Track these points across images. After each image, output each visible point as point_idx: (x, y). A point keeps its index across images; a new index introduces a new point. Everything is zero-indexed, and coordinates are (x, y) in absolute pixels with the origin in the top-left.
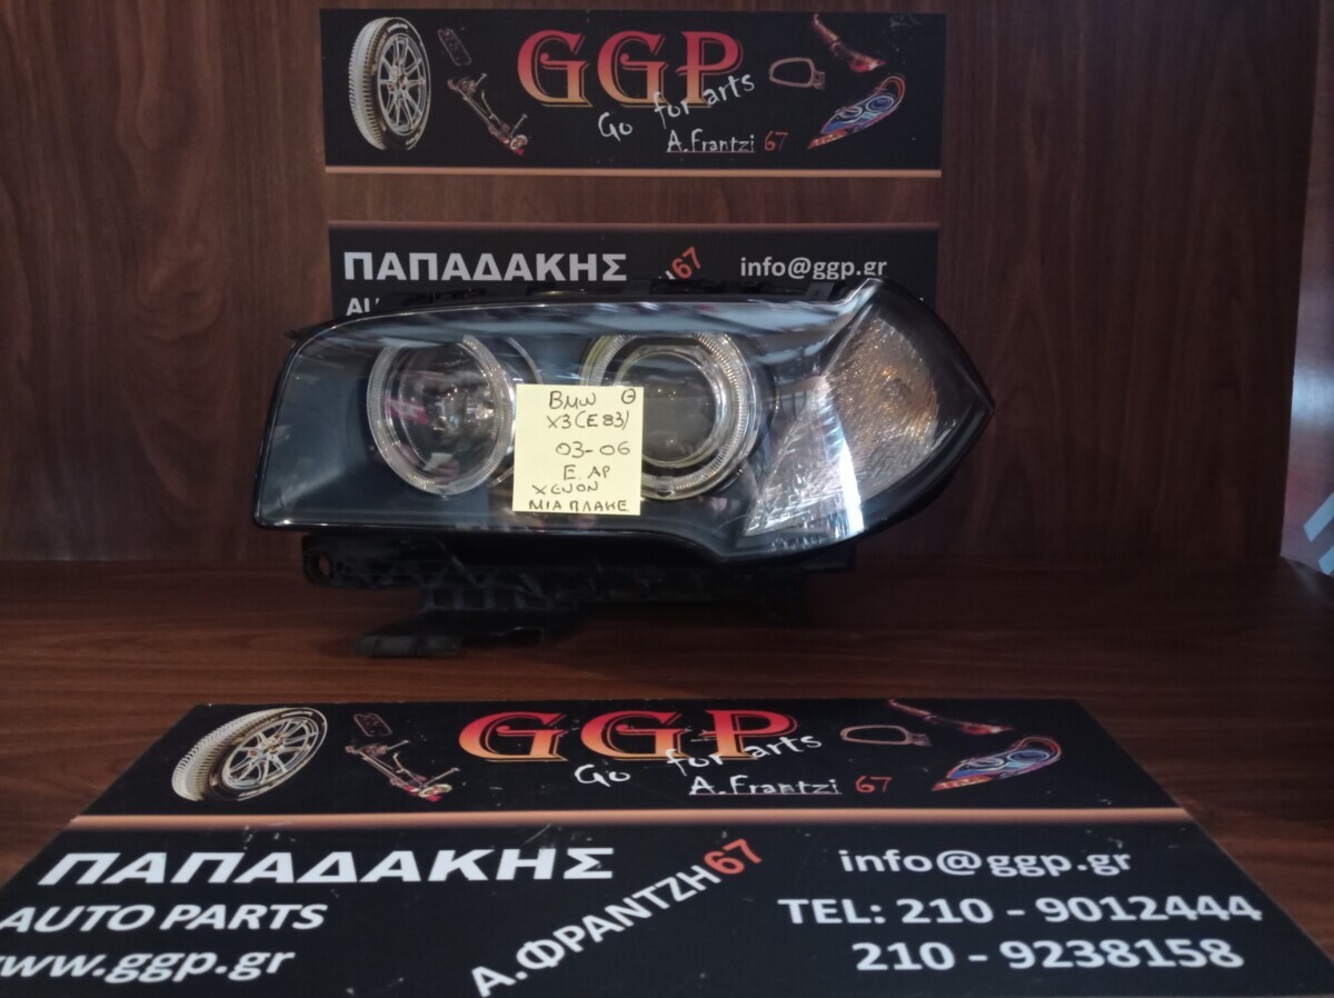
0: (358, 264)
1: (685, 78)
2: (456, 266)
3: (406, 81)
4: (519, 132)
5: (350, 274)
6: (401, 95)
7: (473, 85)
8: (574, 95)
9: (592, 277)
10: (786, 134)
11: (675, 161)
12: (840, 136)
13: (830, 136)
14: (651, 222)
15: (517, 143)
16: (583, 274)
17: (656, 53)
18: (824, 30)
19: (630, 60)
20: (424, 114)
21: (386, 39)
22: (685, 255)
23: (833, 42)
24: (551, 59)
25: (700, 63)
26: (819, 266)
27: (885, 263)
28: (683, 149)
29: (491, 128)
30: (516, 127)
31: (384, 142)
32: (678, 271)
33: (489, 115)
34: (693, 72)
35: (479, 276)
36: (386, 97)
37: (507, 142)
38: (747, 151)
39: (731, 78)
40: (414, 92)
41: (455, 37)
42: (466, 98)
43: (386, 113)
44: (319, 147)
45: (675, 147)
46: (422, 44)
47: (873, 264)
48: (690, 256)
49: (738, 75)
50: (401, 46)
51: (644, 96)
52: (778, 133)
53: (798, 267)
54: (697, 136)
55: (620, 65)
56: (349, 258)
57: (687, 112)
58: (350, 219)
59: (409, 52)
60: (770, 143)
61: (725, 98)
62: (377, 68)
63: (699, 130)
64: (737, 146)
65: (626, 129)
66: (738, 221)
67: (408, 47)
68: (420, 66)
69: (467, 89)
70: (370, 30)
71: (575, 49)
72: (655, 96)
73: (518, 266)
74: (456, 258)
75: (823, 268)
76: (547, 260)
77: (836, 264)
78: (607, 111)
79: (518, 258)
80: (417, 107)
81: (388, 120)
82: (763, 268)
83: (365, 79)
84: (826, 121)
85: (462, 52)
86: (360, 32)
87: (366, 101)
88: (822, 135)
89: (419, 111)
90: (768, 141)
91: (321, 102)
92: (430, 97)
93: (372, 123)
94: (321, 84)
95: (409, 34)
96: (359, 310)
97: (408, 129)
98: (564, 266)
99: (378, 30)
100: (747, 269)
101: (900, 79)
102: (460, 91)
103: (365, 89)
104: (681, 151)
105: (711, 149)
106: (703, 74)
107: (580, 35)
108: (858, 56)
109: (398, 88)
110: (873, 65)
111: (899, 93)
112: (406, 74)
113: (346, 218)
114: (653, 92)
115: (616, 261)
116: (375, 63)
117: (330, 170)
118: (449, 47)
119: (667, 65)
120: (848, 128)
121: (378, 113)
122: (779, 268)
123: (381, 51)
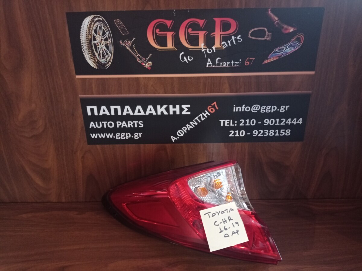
0: (92, 110)
1: (214, 38)
2: (128, 110)
3: (103, 41)
4: (149, 61)
5: (89, 114)
6: (102, 47)
7: (129, 42)
8: (170, 45)
9: (178, 113)
10: (254, 59)
11: (210, 70)
12: (275, 59)
13: (272, 58)
14: (200, 93)
15: (148, 65)
16: (175, 112)
17: (202, 28)
18: (272, 15)
19: (192, 31)
20: (112, 55)
21: (94, 25)
22: (212, 105)
23: (276, 21)
24: (160, 31)
25: (221, 31)
26: (263, 108)
27: (289, 106)
29: (138, 59)
30: (148, 59)
31: (97, 66)
32: (210, 110)
33: (137, 54)
34: (217, 34)
35: (136, 113)
36: (96, 48)
37: (144, 65)
38: (238, 66)
39: (233, 37)
40: (107, 46)
41: (121, 23)
42: (127, 48)
43: (97, 54)
44: (72, 68)
45: (209, 65)
46: (108, 26)
47: (284, 107)
48: (215, 104)
49: (236, 35)
50: (100, 27)
51: (198, 45)
52: (250, 59)
53: (255, 108)
54: (218, 60)
55: (188, 33)
56: (89, 108)
57: (215, 51)
58: (87, 94)
59: (103, 29)
61: (230, 45)
62: (91, 37)
63: (220, 58)
64: (234, 64)
65: (190, 58)
66: (233, 92)
67: (103, 28)
68: (108, 35)
69: (128, 44)
70: (87, 21)
71: (170, 27)
73: (150, 110)
74: (127, 107)
75: (265, 108)
76: (161, 107)
77: (270, 107)
78: (183, 52)
79: (150, 107)
80: (108, 52)
81: (98, 57)
82: (242, 109)
83: (87, 41)
84: (270, 54)
85: (125, 30)
86: (83, 22)
87: (89, 50)
88: (268, 59)
89: (110, 53)
90: (247, 61)
91: (71, 50)
92: (113, 48)
93: (92, 58)
94: (70, 44)
95: (102, 22)
96: (94, 126)
97: (106, 61)
98: (167, 109)
99: (90, 21)
100: (236, 109)
101: (302, 36)
102: (125, 45)
103: (88, 45)
104: (212, 66)
105: (224, 65)
106: (221, 36)
107: (172, 21)
108: (285, 26)
109: (100, 44)
110: (291, 30)
111: (301, 41)
112: (103, 39)
113: (86, 94)
114: (201, 44)
115: (187, 108)
116: (90, 34)
117: (78, 77)
118: (119, 27)
119: (207, 33)
120: (279, 55)
121: (94, 55)
122: (248, 109)
123: (92, 29)
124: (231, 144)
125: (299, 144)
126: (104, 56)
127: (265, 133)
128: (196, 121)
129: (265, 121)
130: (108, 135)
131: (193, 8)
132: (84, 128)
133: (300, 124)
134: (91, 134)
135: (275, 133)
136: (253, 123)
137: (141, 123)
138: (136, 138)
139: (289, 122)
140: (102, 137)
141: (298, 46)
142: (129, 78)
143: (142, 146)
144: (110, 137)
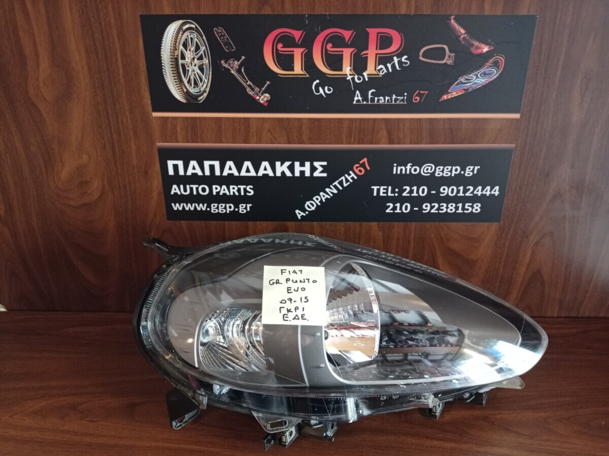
0: (176, 167)
1: (367, 58)
2: (230, 168)
3: (196, 61)
4: (265, 92)
5: (171, 172)
6: (194, 70)
7: (237, 63)
8: (298, 69)
9: (308, 174)
10: (427, 92)
11: (358, 109)
12: (461, 93)
13: (454, 92)
14: (342, 143)
15: (264, 98)
16: (302, 173)
17: (349, 43)
18: (457, 26)
19: (333, 47)
20: (208, 81)
21: (182, 34)
22: (361, 162)
23: (462, 34)
24: (283, 47)
25: (377, 49)
26: (439, 169)
27: (479, 167)
28: (363, 101)
29: (248, 89)
30: (263, 89)
31: (186, 99)
32: (357, 171)
33: (247, 82)
34: (372, 54)
35: (243, 173)
36: (185, 71)
37: (258, 98)
38: (402, 103)
39: (395, 58)
40: (201, 68)
41: (224, 33)
42: (232, 72)
43: (185, 81)
44: (147, 99)
45: (358, 101)
46: (204, 38)
47: (472, 168)
48: (364, 162)
49: (400, 56)
50: (191, 39)
51: (341, 70)
52: (421, 92)
53: (427, 169)
54: (372, 94)
55: (326, 50)
56: (170, 163)
57: (367, 79)
58: (169, 142)
59: (196, 42)
60: (416, 98)
61: (390, 70)
62: (178, 53)
63: (374, 91)
64: (396, 100)
65: (329, 90)
66: (393, 143)
67: (196, 40)
68: (204, 52)
69: (233, 66)
70: (172, 29)
71: (299, 40)
72: (347, 70)
73: (265, 168)
74: (230, 163)
75: (441, 170)
76: (282, 165)
77: (450, 168)
78: (318, 79)
79: (265, 164)
80: (203, 77)
81: (187, 85)
82: (406, 169)
83: (172, 60)
84: (452, 85)
85: (229, 43)
86: (165, 30)
87: (173, 73)
88: (450, 93)
89: (205, 80)
90: (415, 96)
91: (146, 74)
92: (211, 71)
93: (178, 87)
94: (145, 63)
95: (196, 31)
96: (178, 191)
97: (199, 91)
98: (291, 168)
99: (177, 29)
100: (397, 170)
101: (502, 59)
102: (229, 67)
103: (172, 66)
104: (362, 103)
105: (380, 102)
106: (378, 56)
107: (302, 31)
108: (476, 43)
109: (192, 65)
110: (486, 49)
111: (500, 67)
112: (196, 56)
113: (167, 142)
114: (346, 68)
115: (321, 166)
116: (176, 49)
117: (155, 114)
118: (221, 40)
119: (356, 50)
120: (465, 88)
121: (181, 81)
122: (415, 170)
123: (180, 41)
124: (387, 224)
125: (494, 226)
126: (196, 84)
127: (441, 208)
128: (335, 187)
129: (441, 190)
130: (199, 205)
131: (336, 13)
132: (163, 195)
133: (496, 195)
134: (173, 204)
135: (457, 208)
136: (423, 192)
137: (250, 188)
138: (243, 211)
139: (479, 191)
140: (190, 209)
141: (495, 74)
142: (233, 119)
143: (251, 224)
144: (201, 209)
